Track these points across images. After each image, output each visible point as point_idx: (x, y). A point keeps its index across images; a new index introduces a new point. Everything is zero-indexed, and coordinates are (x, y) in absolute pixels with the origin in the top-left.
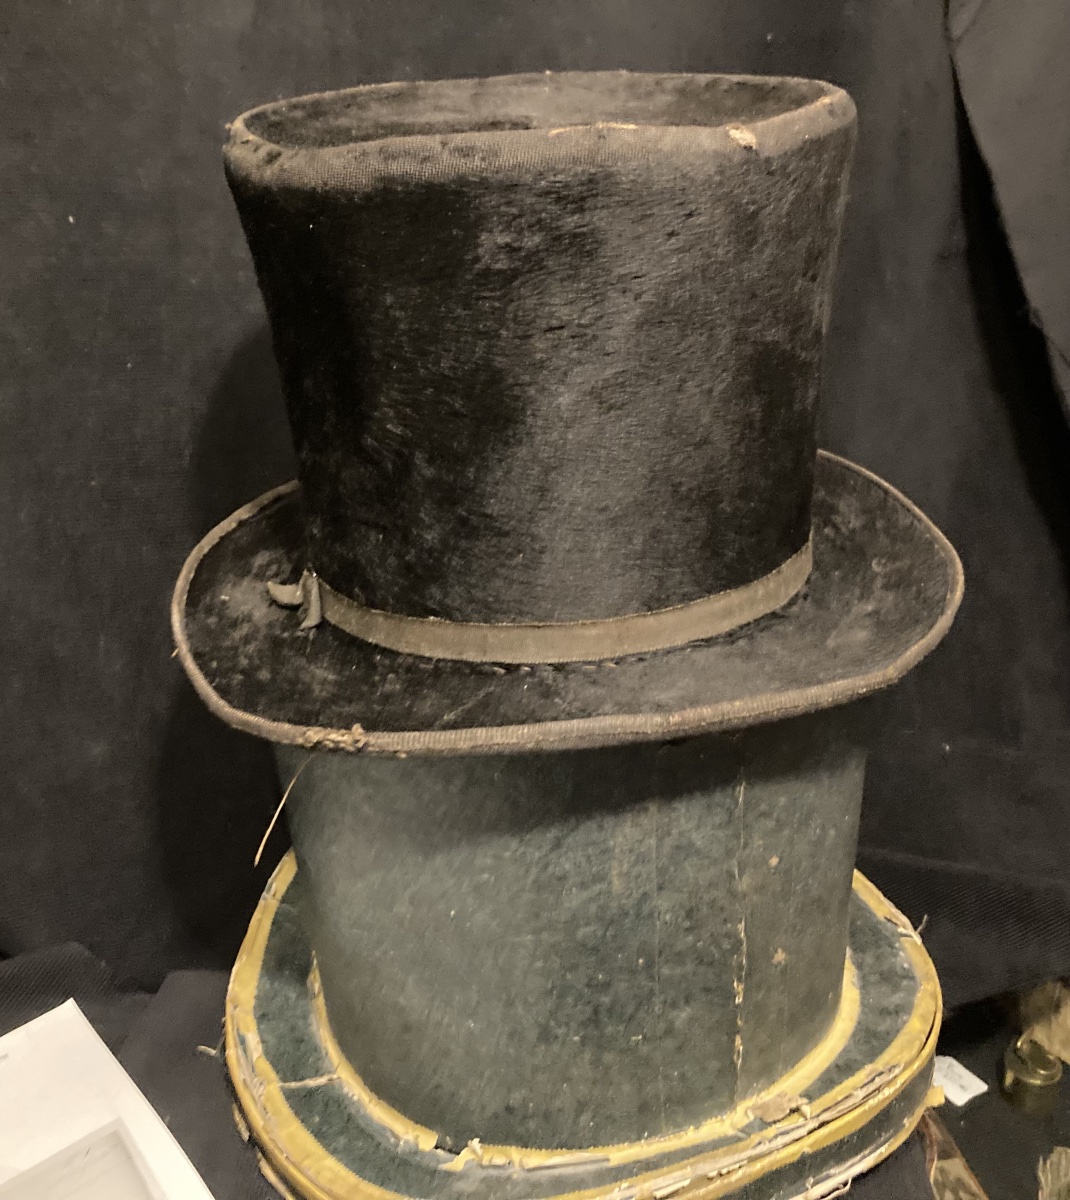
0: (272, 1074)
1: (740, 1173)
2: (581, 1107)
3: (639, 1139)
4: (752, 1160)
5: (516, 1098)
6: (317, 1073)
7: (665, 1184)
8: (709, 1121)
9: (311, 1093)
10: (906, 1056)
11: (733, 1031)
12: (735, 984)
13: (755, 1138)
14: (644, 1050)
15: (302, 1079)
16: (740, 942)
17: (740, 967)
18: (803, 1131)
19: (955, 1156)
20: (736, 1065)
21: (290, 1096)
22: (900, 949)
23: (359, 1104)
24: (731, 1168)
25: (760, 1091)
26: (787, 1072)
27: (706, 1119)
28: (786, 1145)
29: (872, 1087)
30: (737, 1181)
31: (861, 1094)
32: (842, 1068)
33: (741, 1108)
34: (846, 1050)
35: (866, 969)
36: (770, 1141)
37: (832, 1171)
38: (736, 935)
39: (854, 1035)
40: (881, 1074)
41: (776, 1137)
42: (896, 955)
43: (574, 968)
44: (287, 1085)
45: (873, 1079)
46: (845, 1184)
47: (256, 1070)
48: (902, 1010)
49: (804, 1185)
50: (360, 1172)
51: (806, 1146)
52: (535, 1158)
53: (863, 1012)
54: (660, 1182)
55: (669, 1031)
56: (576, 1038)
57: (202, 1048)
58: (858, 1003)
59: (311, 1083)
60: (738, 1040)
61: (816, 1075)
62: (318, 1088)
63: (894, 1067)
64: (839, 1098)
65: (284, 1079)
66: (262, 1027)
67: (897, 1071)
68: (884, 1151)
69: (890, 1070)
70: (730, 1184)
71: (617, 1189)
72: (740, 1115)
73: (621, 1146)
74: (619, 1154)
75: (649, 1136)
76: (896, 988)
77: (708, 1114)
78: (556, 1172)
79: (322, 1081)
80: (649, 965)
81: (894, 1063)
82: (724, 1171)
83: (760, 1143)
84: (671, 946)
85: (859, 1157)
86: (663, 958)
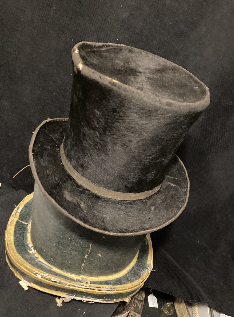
0: (18, 217)
1: (67, 286)
2: (52, 257)
3: (60, 269)
4: (72, 286)
5: (43, 247)
6: (26, 222)
7: (54, 279)
8: (73, 275)
9: (22, 224)
10: (120, 289)
11: (83, 262)
12: (86, 254)
13: (77, 283)
14: (65, 254)
15: (23, 221)
16: (90, 247)
17: (88, 251)
18: (86, 288)
19: (139, 314)
20: (81, 269)
21: (17, 222)
22: (144, 271)
23: (27, 231)
24: (68, 284)
25: (87, 276)
26: (96, 276)
27: (73, 274)
28: (81, 288)
29: (107, 289)
30: (66, 287)
31: (103, 289)
32: (107, 283)
33: (81, 276)
34: (112, 280)
35: (133, 270)
36: (78, 285)
37: (90, 298)
38: (89, 245)
39: (117, 279)
40: (112, 288)
41: (80, 285)
42: (142, 271)
43: (58, 232)
44: (19, 220)
45: (108, 288)
46: (93, 302)
47: (16, 214)
48: (131, 281)
49: (83, 297)
50: (15, 242)
51: (84, 290)
52: (42, 261)
53: (123, 276)
54: (54, 278)
55: (71, 254)
56: (55, 244)
57: (15, 205)
58: (124, 274)
59: (23, 222)
60: (83, 264)
61: (101, 281)
62: (24, 224)
63: (115, 289)
64: (98, 287)
65: (19, 219)
66: (24, 208)
67: (115, 290)
68: (105, 302)
69: (114, 289)
70: (64, 287)
71: (45, 274)
72: (79, 277)
73: (56, 268)
74: (55, 269)
75: (61, 270)
76: (134, 277)
77: (74, 273)
78: (43, 264)
79: (26, 224)
80: (71, 240)
81: (116, 288)
82: (66, 284)
83: (76, 284)
84: (76, 240)
85: (99, 299)
86: (74, 240)
